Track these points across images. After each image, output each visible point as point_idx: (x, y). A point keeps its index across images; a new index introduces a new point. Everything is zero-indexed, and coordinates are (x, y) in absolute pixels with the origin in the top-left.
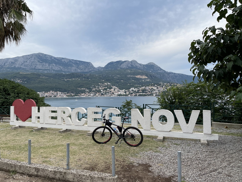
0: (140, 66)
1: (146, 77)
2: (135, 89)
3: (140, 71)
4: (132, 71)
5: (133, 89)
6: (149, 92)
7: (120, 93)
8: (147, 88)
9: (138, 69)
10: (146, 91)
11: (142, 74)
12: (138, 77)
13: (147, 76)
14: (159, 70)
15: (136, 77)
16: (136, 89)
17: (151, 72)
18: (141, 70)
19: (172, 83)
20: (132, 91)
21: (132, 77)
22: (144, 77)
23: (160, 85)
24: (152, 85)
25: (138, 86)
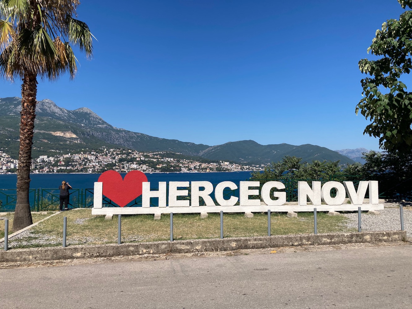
0: (60, 113)
1: (74, 136)
2: (48, 157)
3: (61, 122)
4: (43, 120)
5: (45, 158)
6: (80, 164)
8: (77, 157)
9: (56, 119)
10: (73, 163)
11: (64, 129)
12: (59, 134)
13: (75, 132)
14: (99, 123)
15: (53, 133)
16: (52, 159)
17: (84, 127)
18: (64, 120)
19: (124, 150)
20: (43, 161)
21: (44, 133)
22: (68, 135)
23: (101, 151)
24: (85, 153)
25: (56, 153)
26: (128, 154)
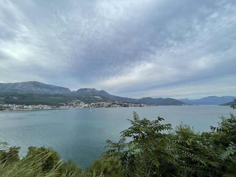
0: (97, 91)
4: (92, 94)
6: (102, 105)
7: (85, 106)
8: (101, 103)
9: (96, 93)
11: (98, 96)
12: (96, 97)
13: (100, 96)
14: (107, 94)
16: (94, 104)
17: (103, 95)
18: (98, 93)
20: (92, 104)
21: (93, 97)
22: (99, 97)
23: (107, 101)
24: (103, 102)
25: (96, 102)
26: (114, 102)
